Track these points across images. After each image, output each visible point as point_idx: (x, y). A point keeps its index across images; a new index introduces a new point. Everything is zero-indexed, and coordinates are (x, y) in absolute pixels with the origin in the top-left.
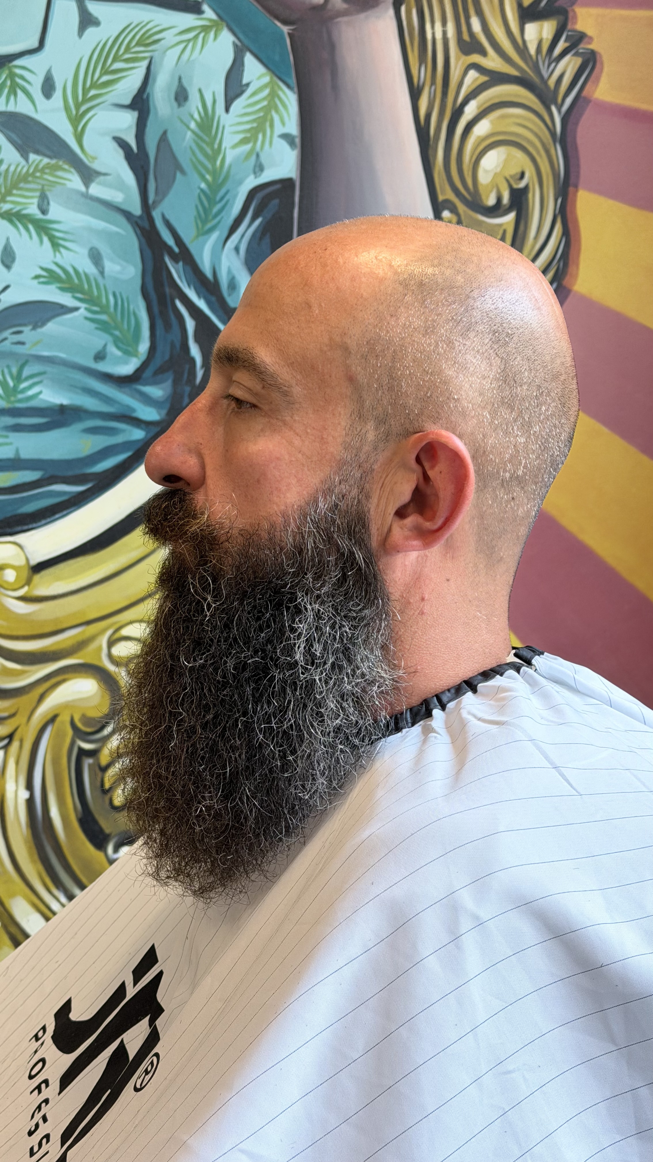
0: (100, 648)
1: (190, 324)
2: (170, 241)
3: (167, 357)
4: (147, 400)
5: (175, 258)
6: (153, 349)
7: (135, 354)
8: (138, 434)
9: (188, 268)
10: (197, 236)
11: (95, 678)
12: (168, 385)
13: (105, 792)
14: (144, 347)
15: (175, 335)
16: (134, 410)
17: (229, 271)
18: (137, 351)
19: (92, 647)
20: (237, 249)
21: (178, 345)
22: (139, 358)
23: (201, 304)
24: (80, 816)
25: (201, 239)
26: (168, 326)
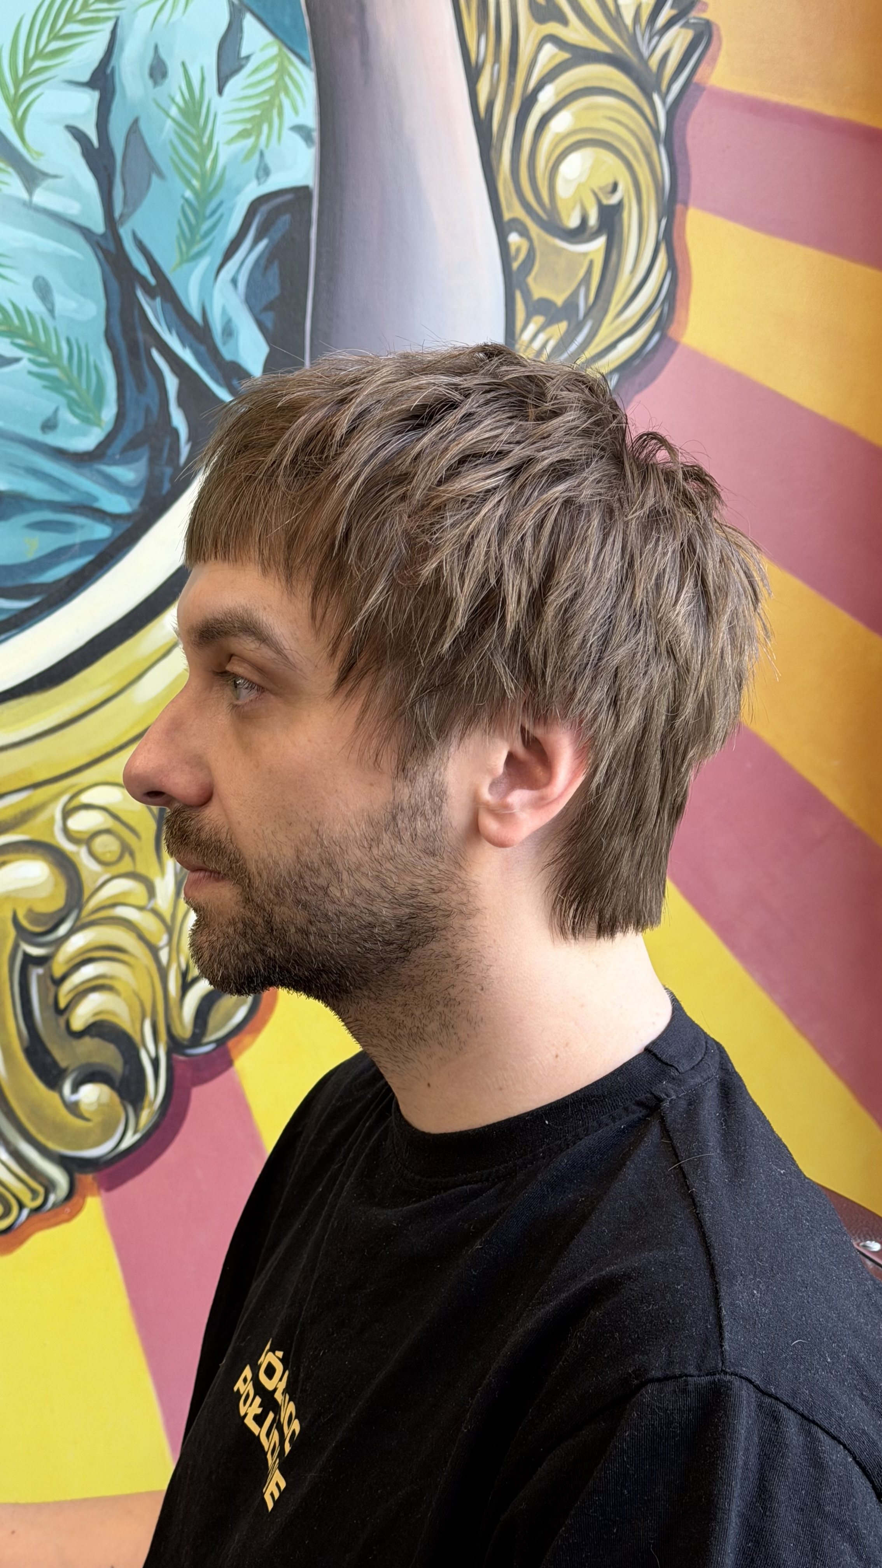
0: (52, 820)
1: (172, 383)
2: (144, 269)
3: (140, 427)
4: (114, 485)
5: (150, 292)
6: (120, 417)
7: (98, 423)
8: (102, 532)
9: (169, 306)
10: (182, 262)
11: (46, 860)
12: (142, 464)
13: (60, 1012)
14: (109, 413)
15: (151, 398)
16: (96, 499)
17: (224, 312)
18: (99, 418)
19: (42, 817)
20: (234, 281)
21: (155, 409)
22: (102, 429)
23: (187, 356)
24: (26, 1044)
25: (185, 266)
26: (141, 384)
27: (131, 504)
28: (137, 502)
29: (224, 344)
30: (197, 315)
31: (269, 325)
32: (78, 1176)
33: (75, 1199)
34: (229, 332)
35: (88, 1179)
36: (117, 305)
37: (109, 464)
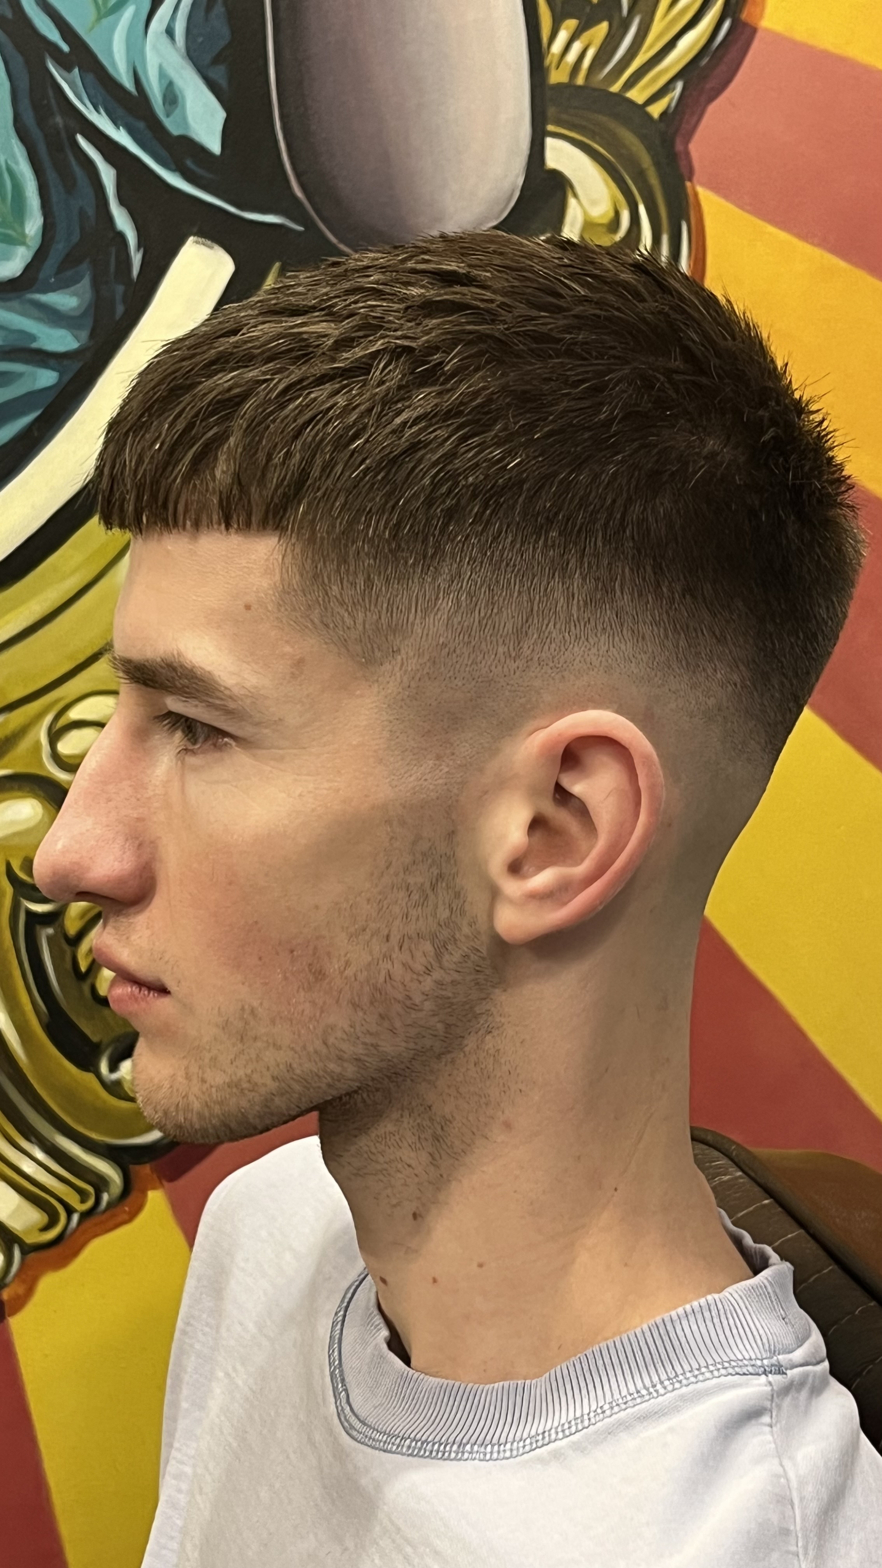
0: (37, 746)
1: (108, 175)
2: (53, 34)
3: (76, 237)
4: (54, 317)
5: (65, 64)
6: (48, 229)
7: (21, 241)
8: (46, 378)
9: (90, 77)
10: (100, 17)
11: (36, 796)
12: (85, 284)
13: (81, 977)
14: (33, 225)
15: (86, 200)
16: (33, 338)
17: (162, 74)
18: (24, 235)
19: (24, 745)
20: (170, 32)
21: (91, 211)
22: (28, 247)
23: (122, 137)
24: (46, 1019)
25: (105, 22)
26: (69, 184)
27: (76, 338)
28: (84, 335)
29: (168, 116)
30: (128, 83)
31: (223, 83)
32: (134, 1168)
33: (133, 1196)
34: (172, 98)
35: (145, 1170)
36: (24, 84)
37: (45, 291)
